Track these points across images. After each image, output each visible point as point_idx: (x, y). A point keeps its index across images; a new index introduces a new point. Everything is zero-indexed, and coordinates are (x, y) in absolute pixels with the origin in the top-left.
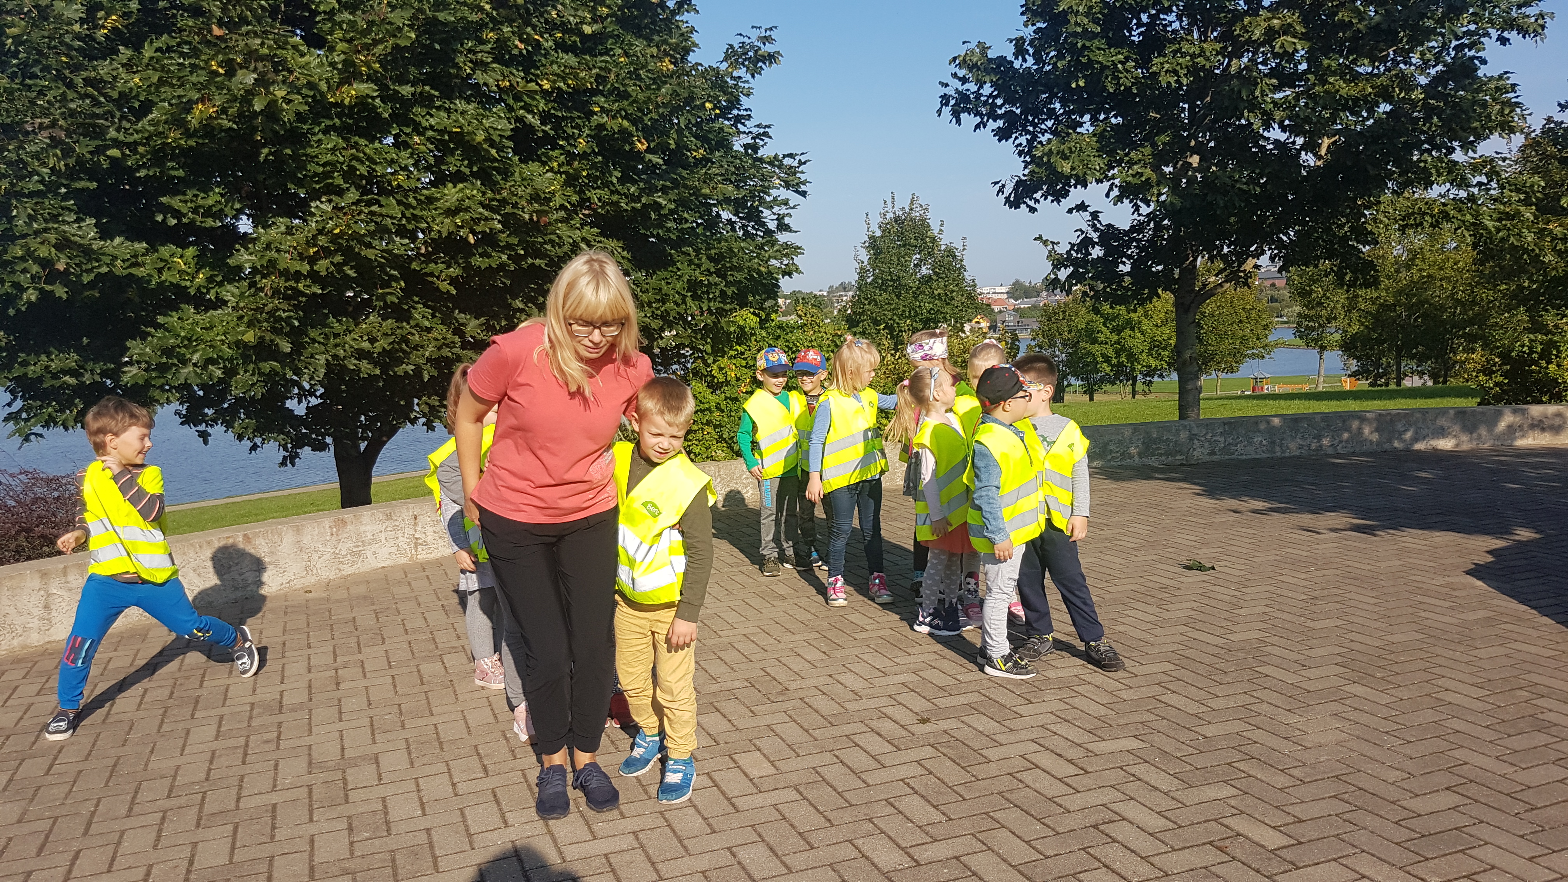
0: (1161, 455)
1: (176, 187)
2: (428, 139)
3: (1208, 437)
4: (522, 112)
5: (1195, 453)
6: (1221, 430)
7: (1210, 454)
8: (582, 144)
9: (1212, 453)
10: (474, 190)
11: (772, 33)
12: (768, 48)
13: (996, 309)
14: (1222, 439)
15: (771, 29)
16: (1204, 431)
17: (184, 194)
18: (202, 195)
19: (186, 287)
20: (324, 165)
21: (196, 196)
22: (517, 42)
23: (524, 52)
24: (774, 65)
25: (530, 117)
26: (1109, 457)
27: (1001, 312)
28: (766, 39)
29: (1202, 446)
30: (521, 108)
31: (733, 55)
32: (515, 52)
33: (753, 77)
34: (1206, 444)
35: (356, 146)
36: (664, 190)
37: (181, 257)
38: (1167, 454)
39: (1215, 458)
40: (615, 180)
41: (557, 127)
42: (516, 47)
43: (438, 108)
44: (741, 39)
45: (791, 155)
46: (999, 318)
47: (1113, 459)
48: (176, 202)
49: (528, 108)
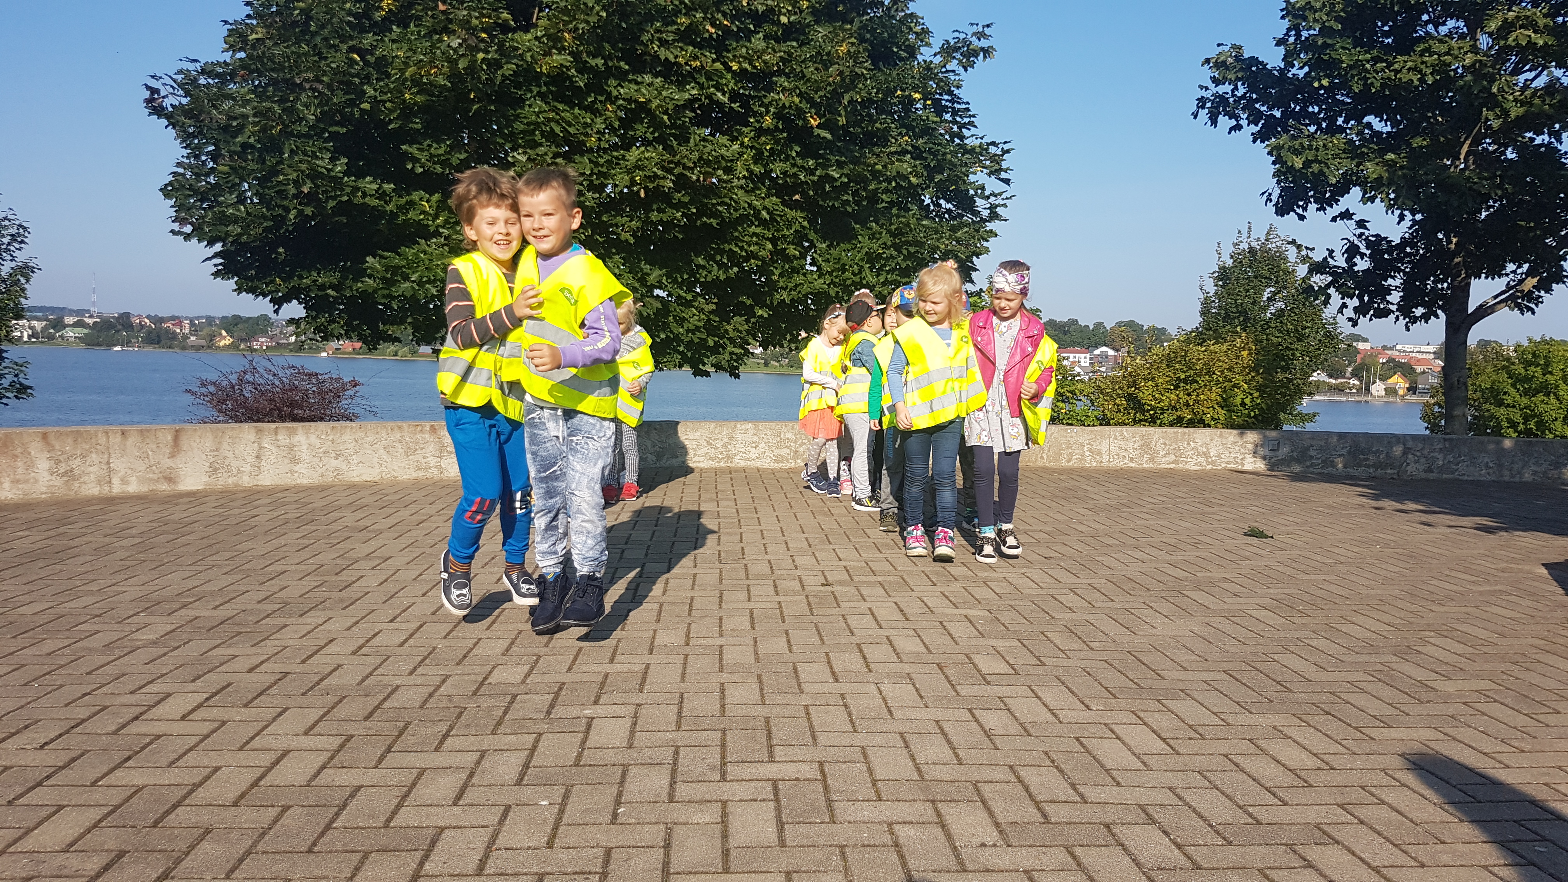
0: (1369, 467)
1: (414, 138)
2: (618, 107)
3: (1426, 452)
4: (712, 90)
5: (1409, 468)
6: (1440, 446)
7: (1425, 471)
8: (768, 121)
9: (1429, 470)
10: (653, 154)
11: (987, 31)
12: (984, 43)
13: (1419, 369)
14: (1441, 456)
15: (988, 26)
16: (1420, 446)
17: (421, 144)
18: (435, 145)
19: (428, 226)
20: (528, 124)
21: (430, 146)
22: (708, 27)
23: (714, 36)
24: (988, 60)
25: (719, 94)
26: (1308, 463)
27: (1424, 372)
28: (980, 35)
29: (1417, 462)
30: (713, 86)
31: (948, 51)
32: (707, 35)
33: (966, 70)
34: (1423, 460)
35: (556, 110)
36: (840, 165)
37: (428, 201)
38: (1376, 466)
39: (1431, 476)
40: (794, 154)
41: (745, 105)
42: (708, 31)
43: (630, 81)
44: (956, 34)
45: (993, 144)
46: (1420, 379)
47: (1312, 465)
48: (413, 150)
49: (718, 87)
